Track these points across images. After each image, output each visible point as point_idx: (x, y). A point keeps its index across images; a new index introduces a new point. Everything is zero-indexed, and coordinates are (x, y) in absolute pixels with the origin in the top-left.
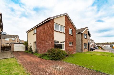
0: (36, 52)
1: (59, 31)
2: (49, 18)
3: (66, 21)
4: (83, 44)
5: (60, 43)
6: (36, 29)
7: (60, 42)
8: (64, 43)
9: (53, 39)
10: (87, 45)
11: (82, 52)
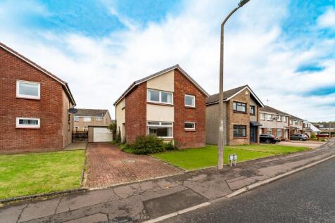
0: (125, 142)
1: (160, 102)
2: (135, 83)
3: (175, 81)
4: (231, 127)
5: (160, 125)
6: (124, 100)
7: (160, 123)
8: (172, 126)
9: (145, 119)
10: (246, 129)
11: (227, 145)
